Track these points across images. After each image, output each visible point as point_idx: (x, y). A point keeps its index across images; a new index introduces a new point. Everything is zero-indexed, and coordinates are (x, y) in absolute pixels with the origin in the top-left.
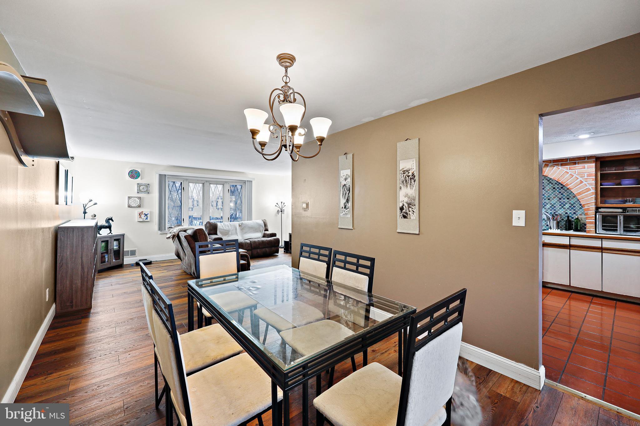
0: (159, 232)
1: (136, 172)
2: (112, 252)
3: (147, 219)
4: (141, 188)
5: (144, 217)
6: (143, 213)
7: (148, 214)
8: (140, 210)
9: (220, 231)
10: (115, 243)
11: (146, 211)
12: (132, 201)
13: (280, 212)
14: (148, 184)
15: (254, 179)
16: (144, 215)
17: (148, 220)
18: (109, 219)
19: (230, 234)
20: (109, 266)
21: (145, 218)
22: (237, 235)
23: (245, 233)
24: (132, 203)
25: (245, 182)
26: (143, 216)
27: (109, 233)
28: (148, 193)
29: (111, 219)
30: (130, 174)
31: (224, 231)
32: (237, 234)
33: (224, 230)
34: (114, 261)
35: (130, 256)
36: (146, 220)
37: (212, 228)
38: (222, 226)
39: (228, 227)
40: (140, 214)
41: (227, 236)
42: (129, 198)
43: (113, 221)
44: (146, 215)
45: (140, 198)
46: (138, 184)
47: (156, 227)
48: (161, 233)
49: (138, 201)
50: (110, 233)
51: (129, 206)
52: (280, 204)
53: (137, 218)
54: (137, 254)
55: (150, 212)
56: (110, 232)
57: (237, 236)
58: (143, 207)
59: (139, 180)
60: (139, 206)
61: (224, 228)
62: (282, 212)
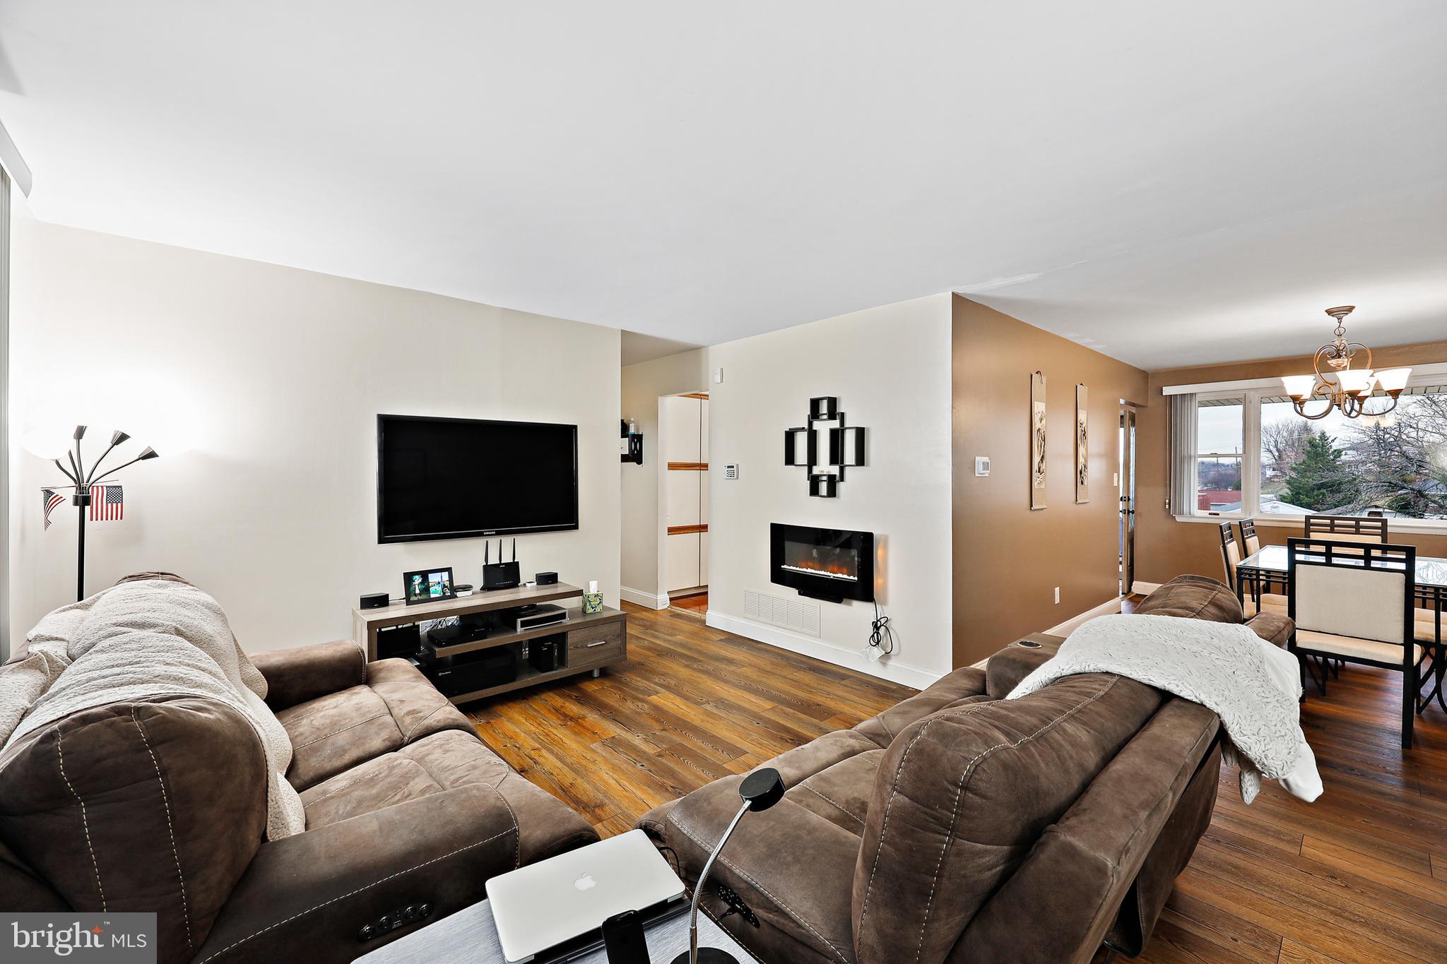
62: (87, 508)
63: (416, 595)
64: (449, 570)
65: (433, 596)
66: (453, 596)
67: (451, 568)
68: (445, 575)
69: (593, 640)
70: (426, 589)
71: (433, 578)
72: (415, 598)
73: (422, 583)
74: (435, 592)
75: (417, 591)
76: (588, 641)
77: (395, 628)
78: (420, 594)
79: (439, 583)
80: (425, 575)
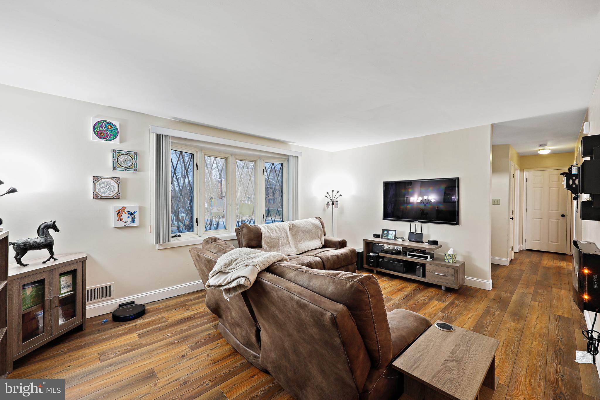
0: (157, 247)
1: (110, 127)
2: (56, 303)
3: (133, 221)
4: (121, 159)
5: (128, 217)
6: (126, 210)
7: (135, 212)
8: (119, 204)
9: (265, 241)
10: (65, 281)
11: (130, 205)
12: (102, 185)
13: (331, 206)
14: (136, 153)
15: (301, 153)
16: (127, 215)
17: (137, 223)
18: (47, 227)
19: (280, 244)
20: (48, 339)
21: (130, 219)
22: (290, 246)
23: (300, 241)
24: (102, 190)
25: (287, 158)
26: (125, 216)
27: (48, 260)
28: (136, 170)
29: (54, 227)
30: (97, 129)
31: (272, 240)
32: (289, 243)
33: (271, 238)
34: (61, 322)
35: (99, 300)
36: (133, 224)
37: (252, 236)
38: (268, 231)
39: (276, 232)
40: (119, 213)
41: (276, 248)
42: (96, 179)
43: (57, 230)
44: (132, 214)
45: (118, 180)
46: (114, 151)
47: (152, 238)
48: (160, 247)
49: (114, 187)
50: (52, 260)
51: (96, 197)
52: (330, 193)
53: (112, 221)
54: (113, 293)
55: (140, 208)
56: (52, 257)
57: (289, 248)
58: (125, 198)
59: (115, 143)
60: (118, 197)
61: (272, 234)
62: (334, 205)
63: (384, 236)
64: (395, 231)
65: (389, 238)
66: (395, 240)
67: (396, 230)
68: (394, 232)
69: (438, 272)
70: (387, 235)
71: (390, 232)
72: (384, 237)
73: (387, 233)
74: (390, 237)
75: (385, 235)
76: (435, 271)
77: (378, 244)
78: (385, 236)
79: (392, 234)
80: (388, 231)
